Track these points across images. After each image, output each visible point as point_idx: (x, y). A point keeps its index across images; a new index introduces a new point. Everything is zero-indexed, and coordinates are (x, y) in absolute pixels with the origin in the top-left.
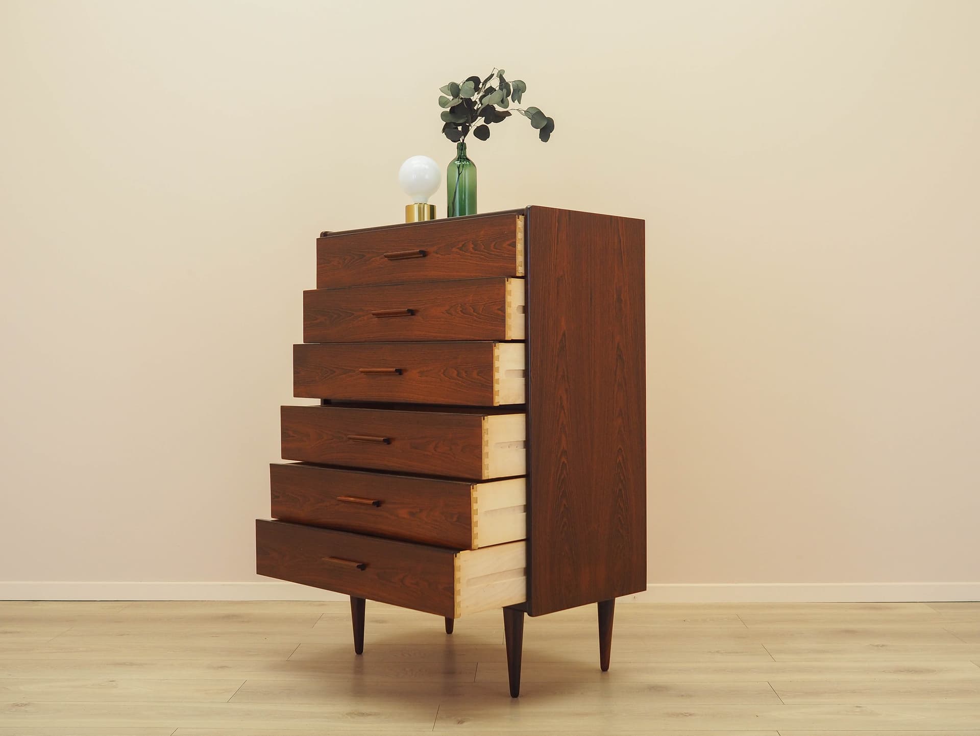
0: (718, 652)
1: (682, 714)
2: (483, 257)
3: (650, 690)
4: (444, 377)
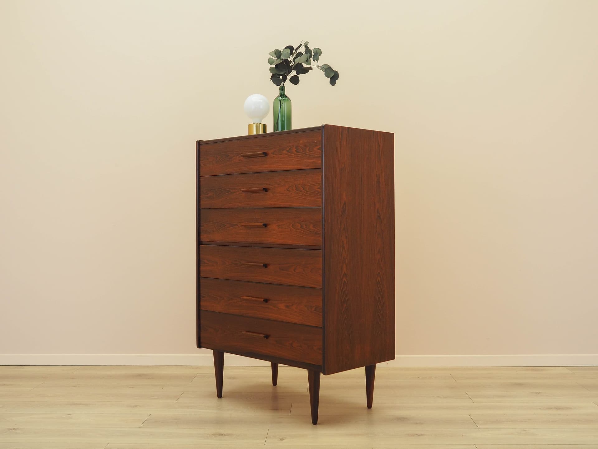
0: (439, 397)
1: (417, 435)
2: (302, 156)
3: (397, 420)
4: (293, 228)
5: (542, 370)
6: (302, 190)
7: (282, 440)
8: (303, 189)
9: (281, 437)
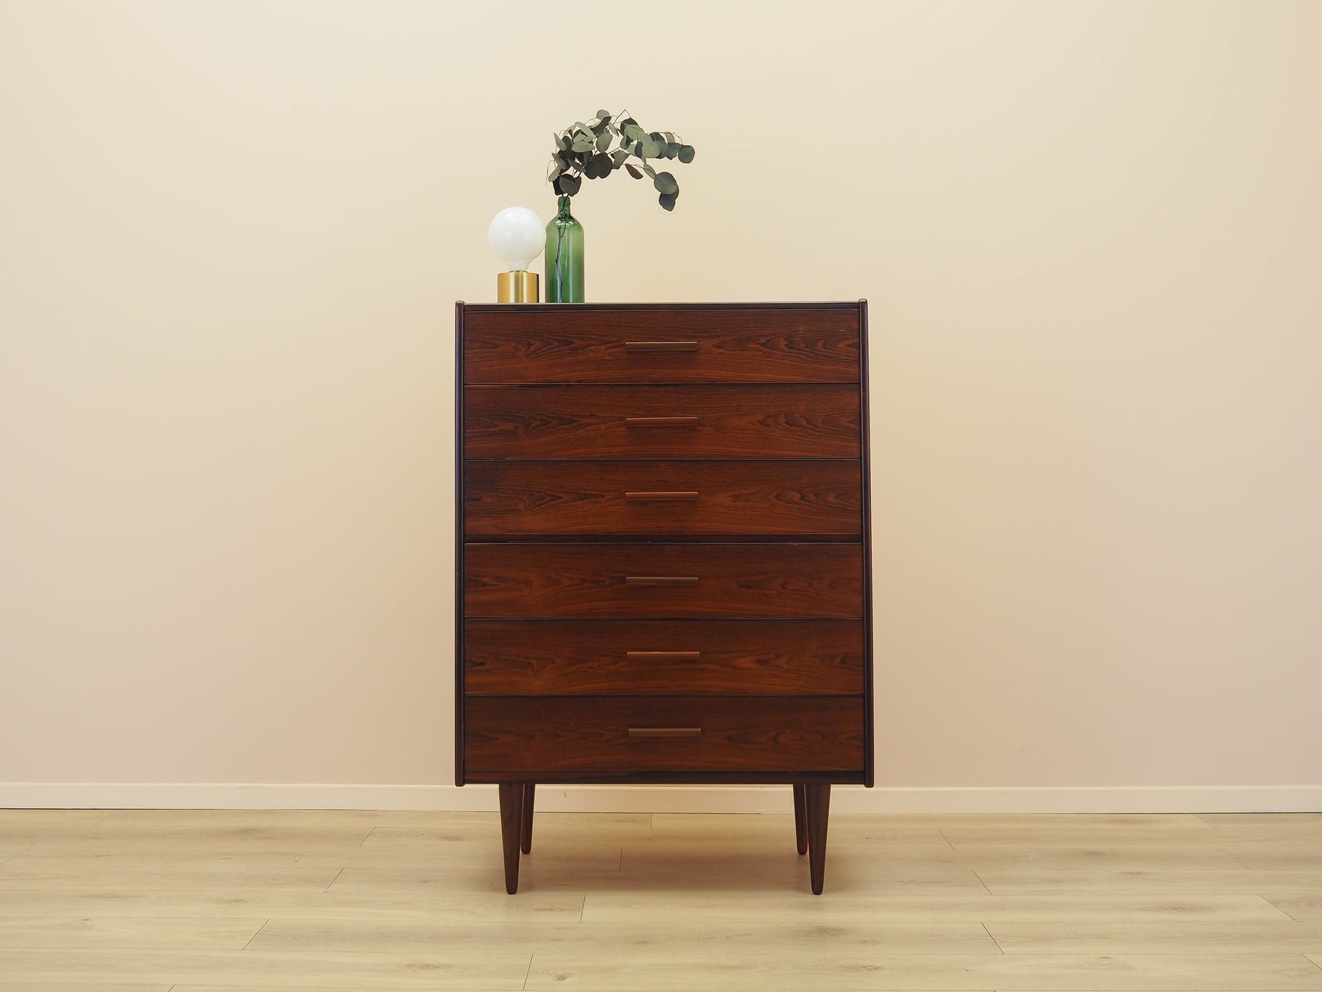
0: (912, 881)
1: (865, 967)
2: (803, 357)
3: (821, 933)
4: (777, 501)
5: (1143, 821)
6: (806, 425)
7: (561, 978)
8: (808, 424)
9: (560, 973)
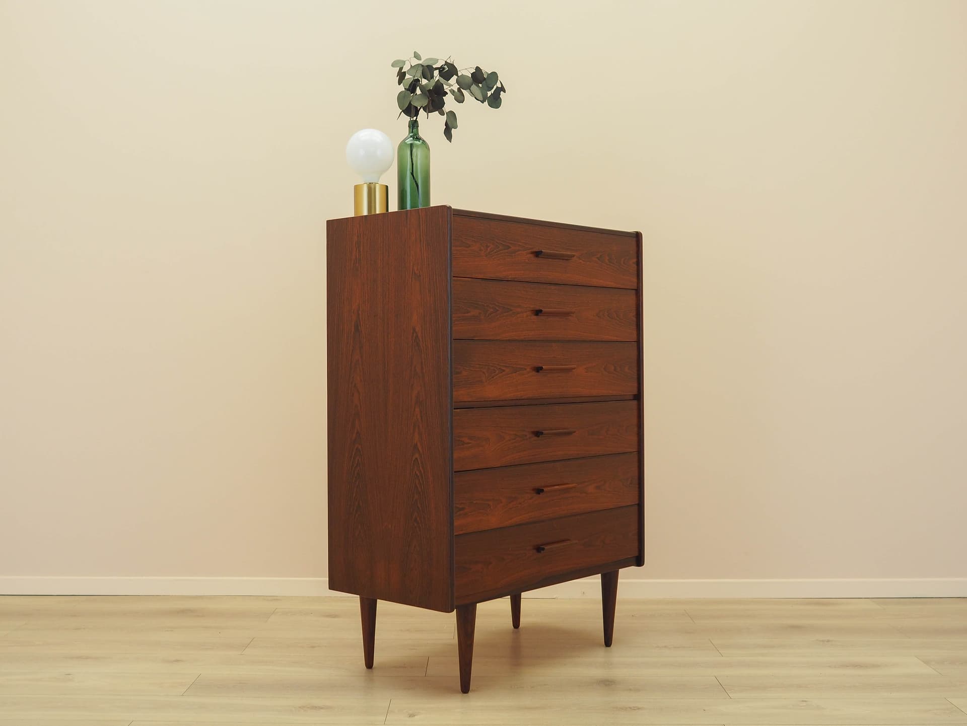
0: (665, 647)
1: (630, 708)
3: (599, 684)
5: (833, 604)
7: (412, 715)
9: (411, 712)
